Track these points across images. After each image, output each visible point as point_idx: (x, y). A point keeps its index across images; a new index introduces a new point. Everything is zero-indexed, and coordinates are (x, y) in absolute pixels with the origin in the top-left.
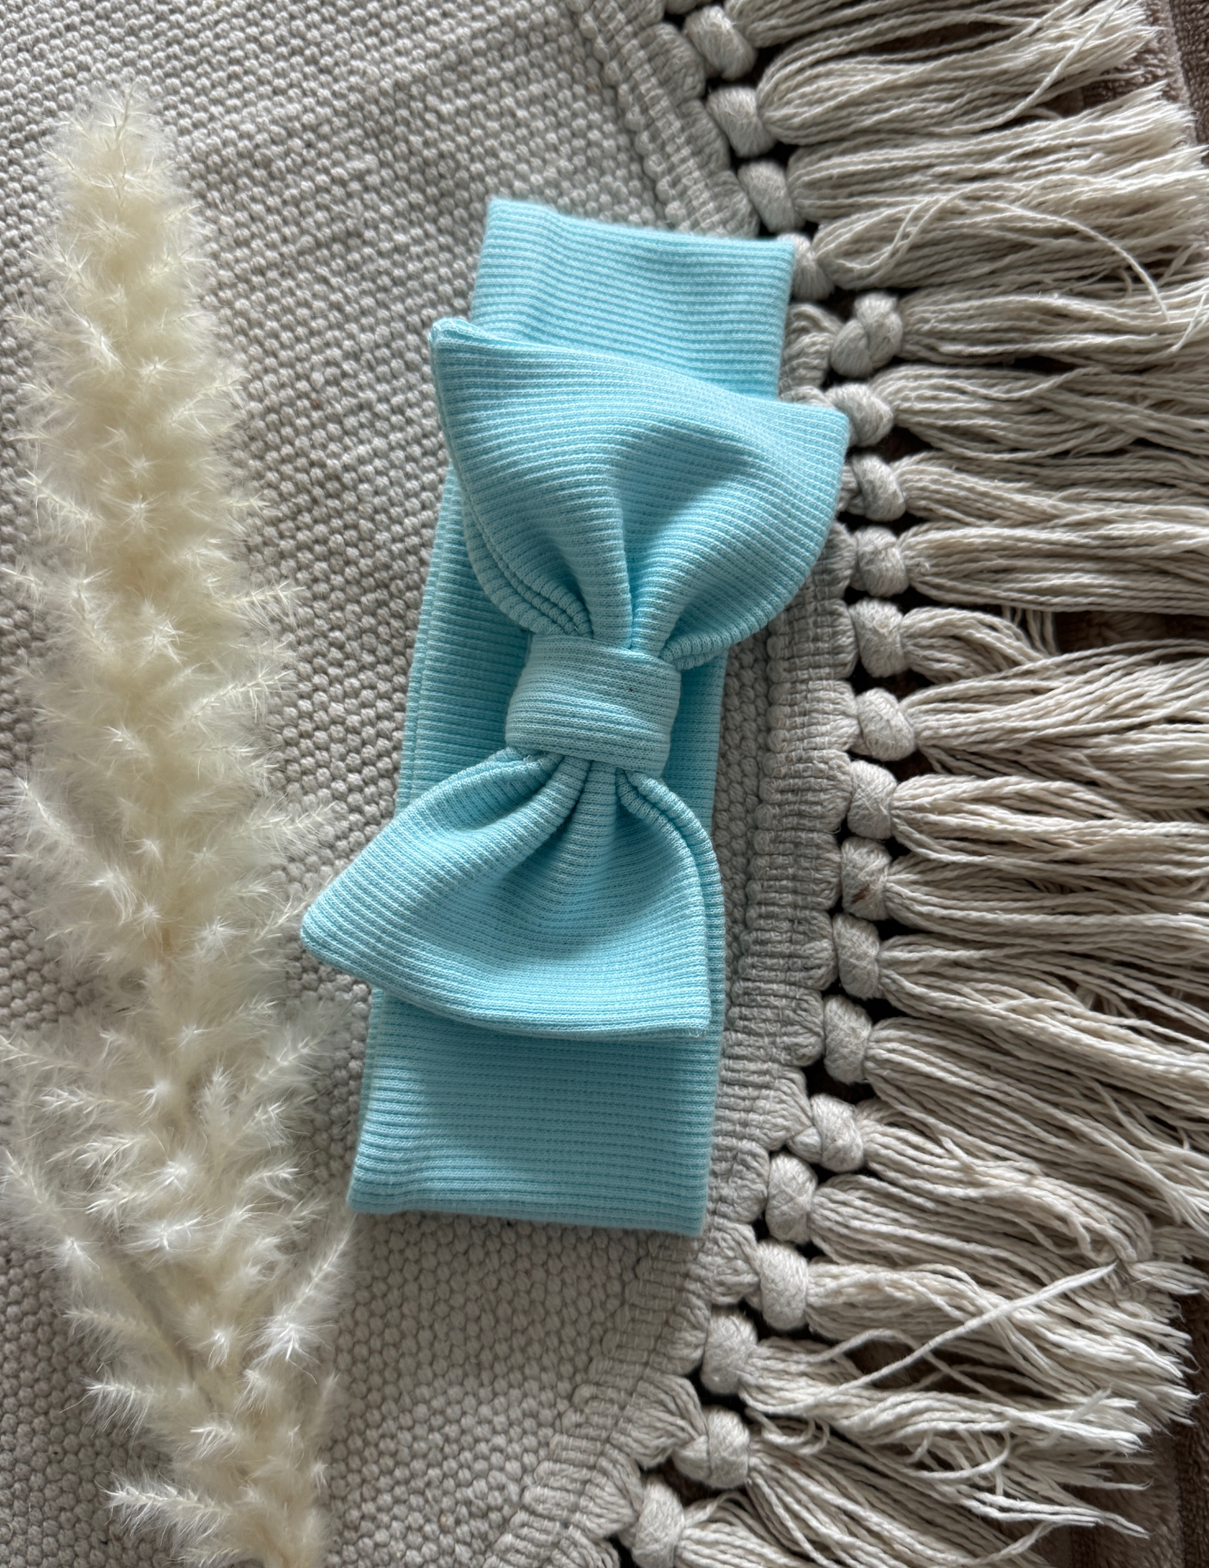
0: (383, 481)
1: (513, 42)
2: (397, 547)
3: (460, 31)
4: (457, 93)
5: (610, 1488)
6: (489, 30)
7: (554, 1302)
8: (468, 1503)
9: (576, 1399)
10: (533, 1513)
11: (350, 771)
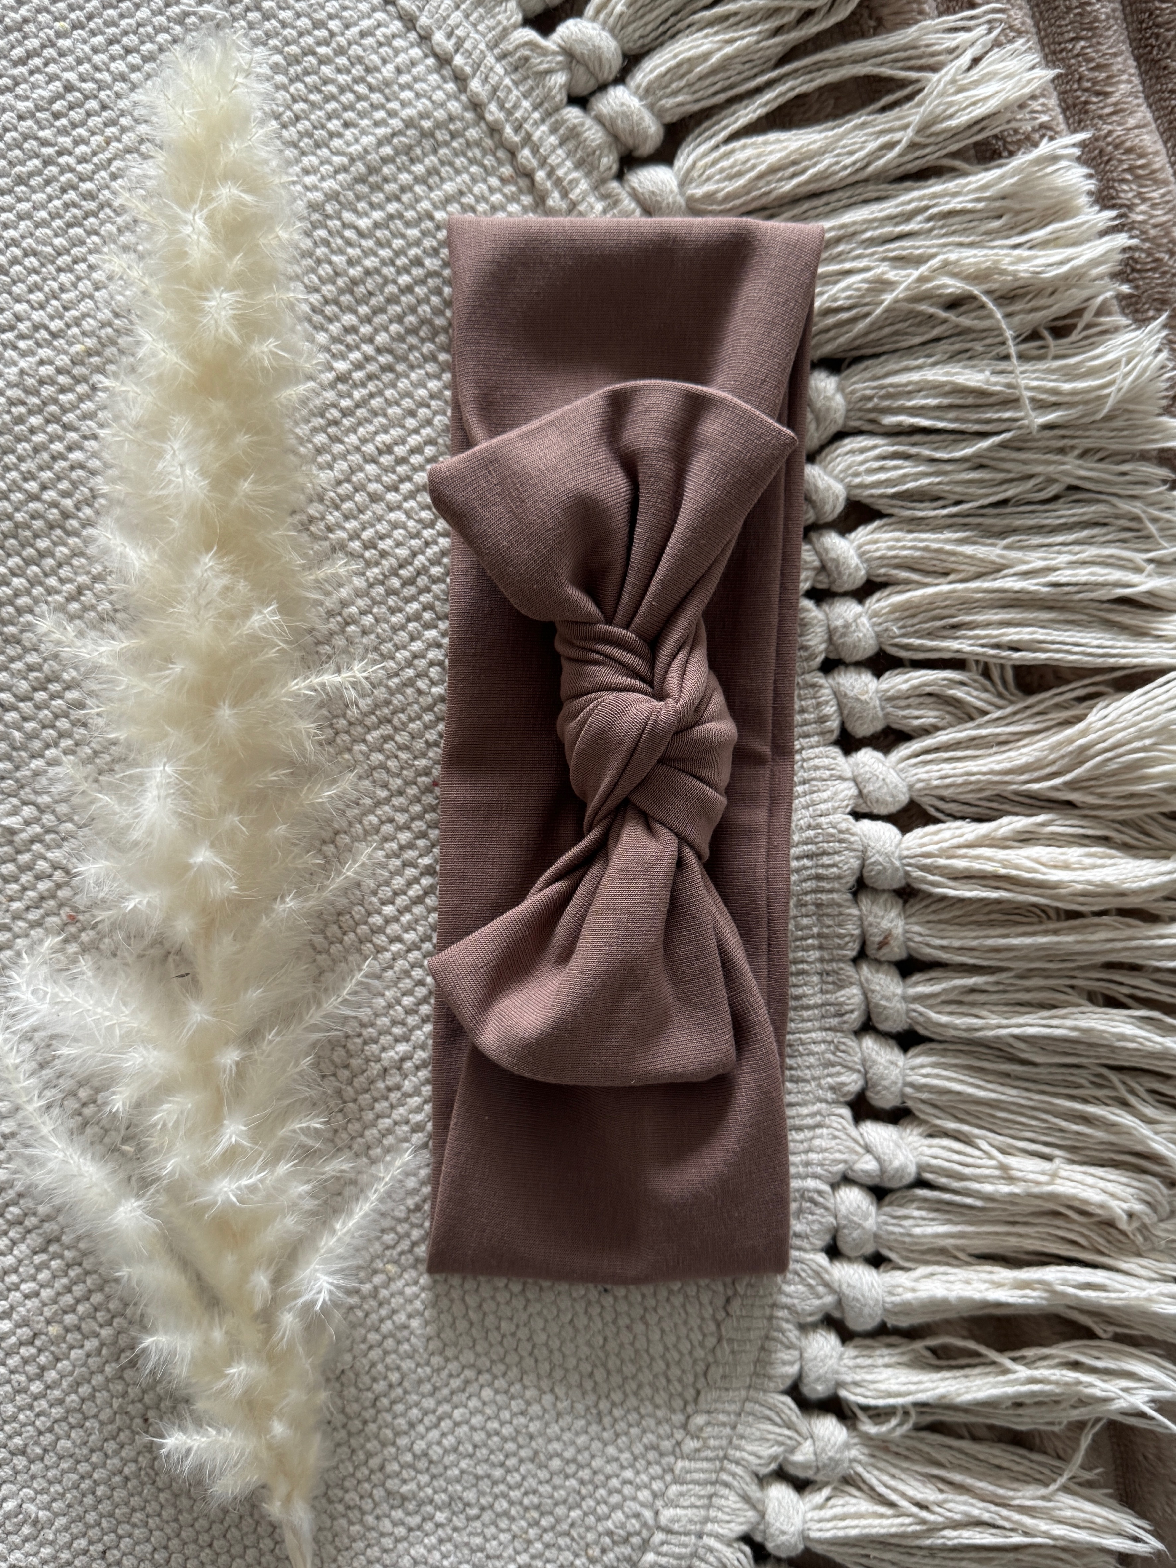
0: (368, 620)
1: (419, 143)
2: (394, 682)
3: (365, 140)
4: (373, 206)
5: (733, 1497)
6: (394, 135)
7: (657, 1349)
8: (610, 1533)
9: (692, 1427)
10: (669, 1531)
11: (383, 903)
